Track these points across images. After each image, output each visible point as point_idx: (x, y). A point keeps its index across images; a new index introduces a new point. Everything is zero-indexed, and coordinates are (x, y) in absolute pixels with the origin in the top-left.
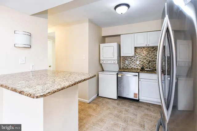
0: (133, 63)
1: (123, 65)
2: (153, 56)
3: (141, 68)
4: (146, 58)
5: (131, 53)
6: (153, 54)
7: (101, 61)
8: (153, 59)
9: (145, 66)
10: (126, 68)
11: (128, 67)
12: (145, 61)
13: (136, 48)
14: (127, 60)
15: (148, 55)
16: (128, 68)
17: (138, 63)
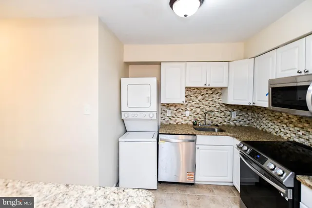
0: (180, 114)
1: (162, 118)
2: (211, 103)
3: (194, 123)
4: (201, 105)
5: (179, 97)
6: (211, 99)
7: (123, 113)
8: (211, 108)
9: (198, 119)
10: (168, 123)
11: (172, 122)
12: (198, 110)
13: (187, 89)
14: (170, 109)
15: (204, 100)
16: (170, 124)
17: (187, 114)
